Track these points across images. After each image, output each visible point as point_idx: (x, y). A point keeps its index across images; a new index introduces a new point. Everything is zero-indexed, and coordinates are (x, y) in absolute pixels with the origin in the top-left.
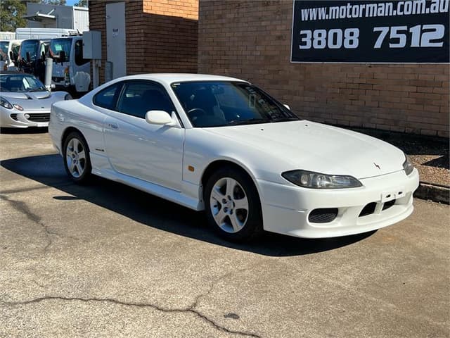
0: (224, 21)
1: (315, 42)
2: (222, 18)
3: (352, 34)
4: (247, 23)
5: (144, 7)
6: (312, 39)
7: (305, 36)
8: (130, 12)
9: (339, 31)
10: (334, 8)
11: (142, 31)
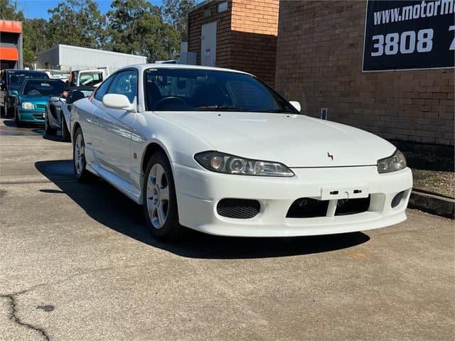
0: (300, 32)
1: (387, 48)
2: (299, 30)
3: (425, 36)
4: (322, 32)
5: (232, 25)
6: (385, 44)
7: (377, 41)
8: (220, 31)
9: (412, 34)
10: (407, 8)
11: (229, 49)
